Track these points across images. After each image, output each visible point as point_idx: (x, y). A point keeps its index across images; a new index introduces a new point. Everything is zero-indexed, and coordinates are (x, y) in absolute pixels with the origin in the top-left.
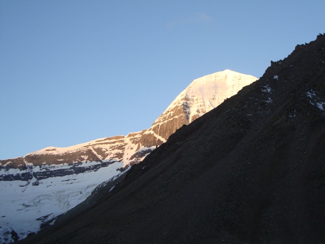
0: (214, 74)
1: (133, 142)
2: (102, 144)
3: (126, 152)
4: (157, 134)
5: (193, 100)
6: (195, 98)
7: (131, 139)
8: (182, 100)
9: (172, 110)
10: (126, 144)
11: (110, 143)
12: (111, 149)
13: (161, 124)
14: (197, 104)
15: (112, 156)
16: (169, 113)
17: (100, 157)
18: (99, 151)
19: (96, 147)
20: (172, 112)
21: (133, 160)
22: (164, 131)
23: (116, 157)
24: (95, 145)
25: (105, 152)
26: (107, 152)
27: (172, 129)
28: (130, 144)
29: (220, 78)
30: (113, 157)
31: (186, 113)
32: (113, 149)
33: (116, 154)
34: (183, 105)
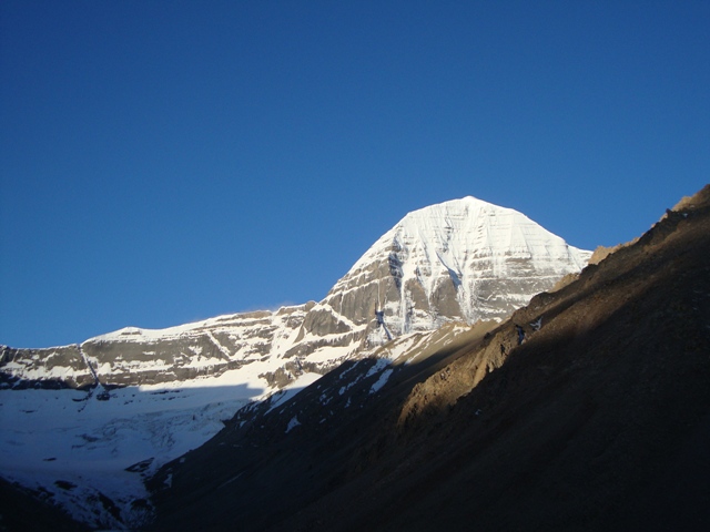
0: (445, 204)
1: (289, 325)
2: (229, 325)
3: (275, 342)
4: (337, 311)
5: (407, 250)
6: (410, 247)
7: (285, 319)
8: (386, 250)
9: (367, 268)
10: (275, 328)
11: (244, 325)
12: (246, 336)
13: (345, 293)
14: (415, 260)
15: (248, 349)
16: (361, 274)
17: (224, 349)
18: (223, 338)
19: (218, 331)
20: (367, 272)
21: (293, 359)
22: (352, 306)
23: (256, 351)
24: (215, 326)
25: (234, 340)
26: (238, 342)
27: (367, 304)
28: (283, 328)
29: (457, 213)
30: (251, 352)
31: (395, 274)
32: (250, 337)
33: (256, 346)
34: (390, 259)
